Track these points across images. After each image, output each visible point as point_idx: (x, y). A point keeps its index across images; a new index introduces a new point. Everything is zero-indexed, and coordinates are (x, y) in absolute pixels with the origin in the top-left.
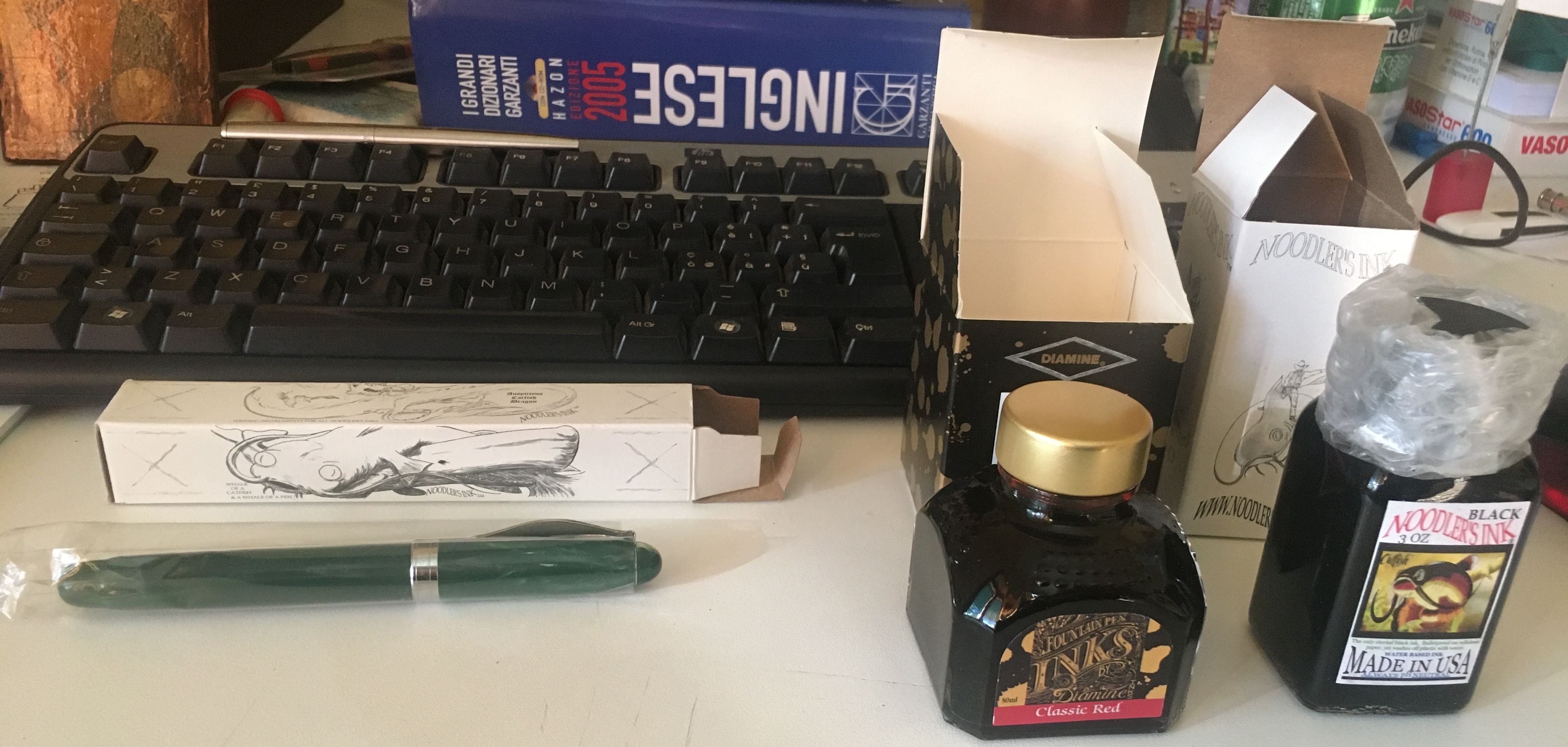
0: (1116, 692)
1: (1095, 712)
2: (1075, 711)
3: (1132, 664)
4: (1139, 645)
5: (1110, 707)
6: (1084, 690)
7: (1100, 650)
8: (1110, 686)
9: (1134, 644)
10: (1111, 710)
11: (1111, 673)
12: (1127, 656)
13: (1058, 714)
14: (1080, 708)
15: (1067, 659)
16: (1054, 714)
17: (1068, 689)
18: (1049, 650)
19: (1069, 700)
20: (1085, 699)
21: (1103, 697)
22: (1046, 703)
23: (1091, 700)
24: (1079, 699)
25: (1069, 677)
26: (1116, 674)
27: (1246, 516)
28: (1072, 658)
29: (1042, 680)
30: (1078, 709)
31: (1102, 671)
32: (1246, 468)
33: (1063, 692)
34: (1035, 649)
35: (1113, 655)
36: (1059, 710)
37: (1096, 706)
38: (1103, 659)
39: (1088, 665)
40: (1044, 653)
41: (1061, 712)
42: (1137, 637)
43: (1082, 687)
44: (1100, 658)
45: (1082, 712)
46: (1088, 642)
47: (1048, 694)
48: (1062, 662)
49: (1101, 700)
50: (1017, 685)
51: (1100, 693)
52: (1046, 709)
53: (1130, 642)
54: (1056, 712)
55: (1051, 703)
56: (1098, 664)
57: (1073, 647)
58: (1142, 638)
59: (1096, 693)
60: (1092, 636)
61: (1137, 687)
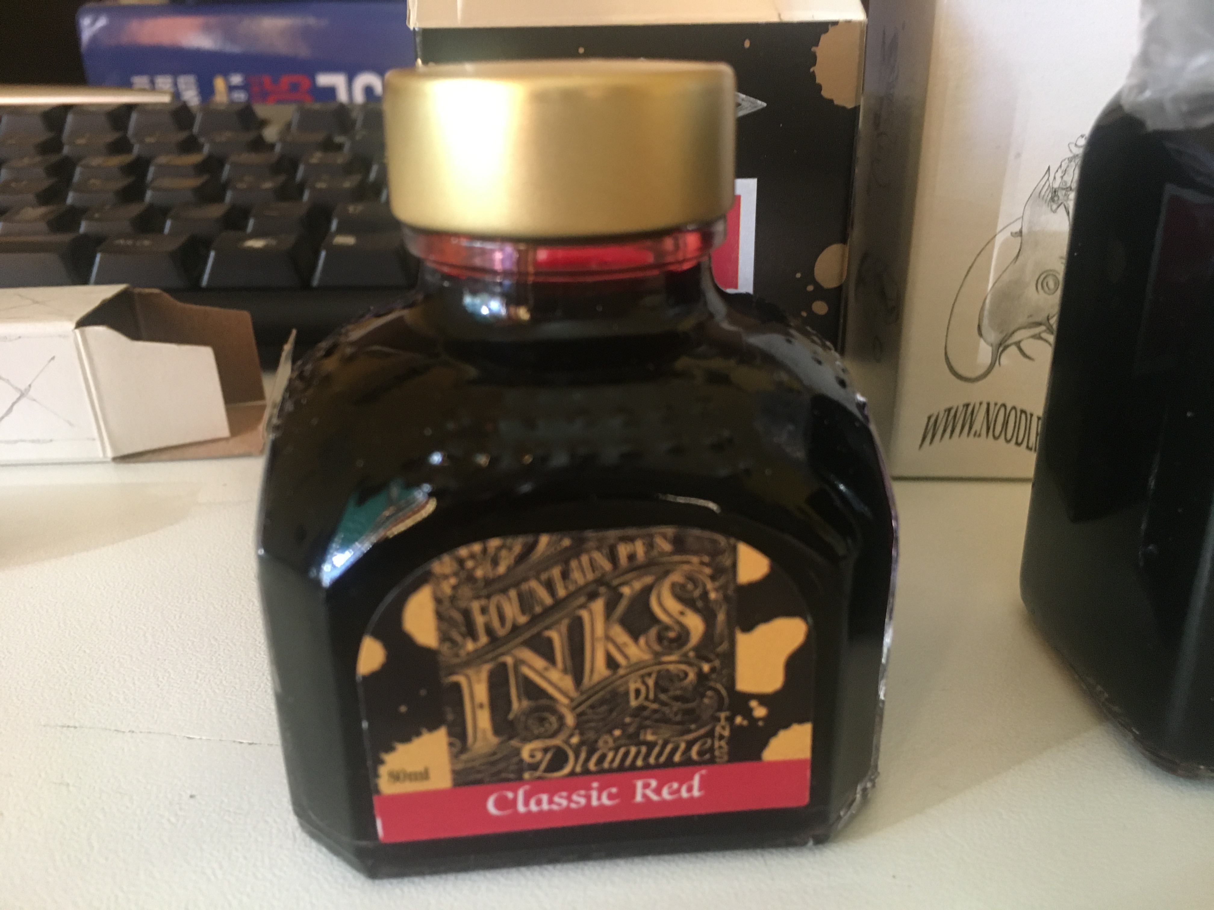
0: (683, 746)
1: (639, 798)
2: (588, 798)
3: (713, 670)
4: (721, 617)
5: (675, 785)
6: (601, 743)
7: (621, 635)
8: (666, 732)
9: (708, 616)
10: (678, 791)
11: (663, 697)
12: (696, 649)
13: (545, 806)
14: (600, 790)
15: (539, 663)
16: (533, 807)
17: (557, 741)
18: (484, 640)
19: (567, 770)
20: (606, 765)
21: (652, 760)
22: (508, 780)
23: (621, 768)
24: (592, 765)
25: (554, 711)
26: (676, 699)
27: (1009, 437)
28: (550, 658)
29: (484, 720)
30: (594, 794)
31: (638, 692)
32: (1001, 347)
33: (546, 750)
34: (444, 637)
35: (657, 648)
36: (545, 797)
37: (639, 784)
38: (634, 660)
39: (596, 678)
40: (470, 646)
41: (551, 802)
42: (713, 596)
43: (591, 735)
44: (626, 656)
45: (605, 801)
46: (584, 614)
47: (505, 758)
48: (526, 670)
49: (647, 767)
50: (418, 734)
51: (644, 749)
52: (510, 795)
53: (697, 610)
54: (539, 803)
55: (520, 779)
56: (621, 672)
57: (547, 628)
58: (726, 598)
59: (633, 750)
60: (593, 596)
61: (736, 731)
